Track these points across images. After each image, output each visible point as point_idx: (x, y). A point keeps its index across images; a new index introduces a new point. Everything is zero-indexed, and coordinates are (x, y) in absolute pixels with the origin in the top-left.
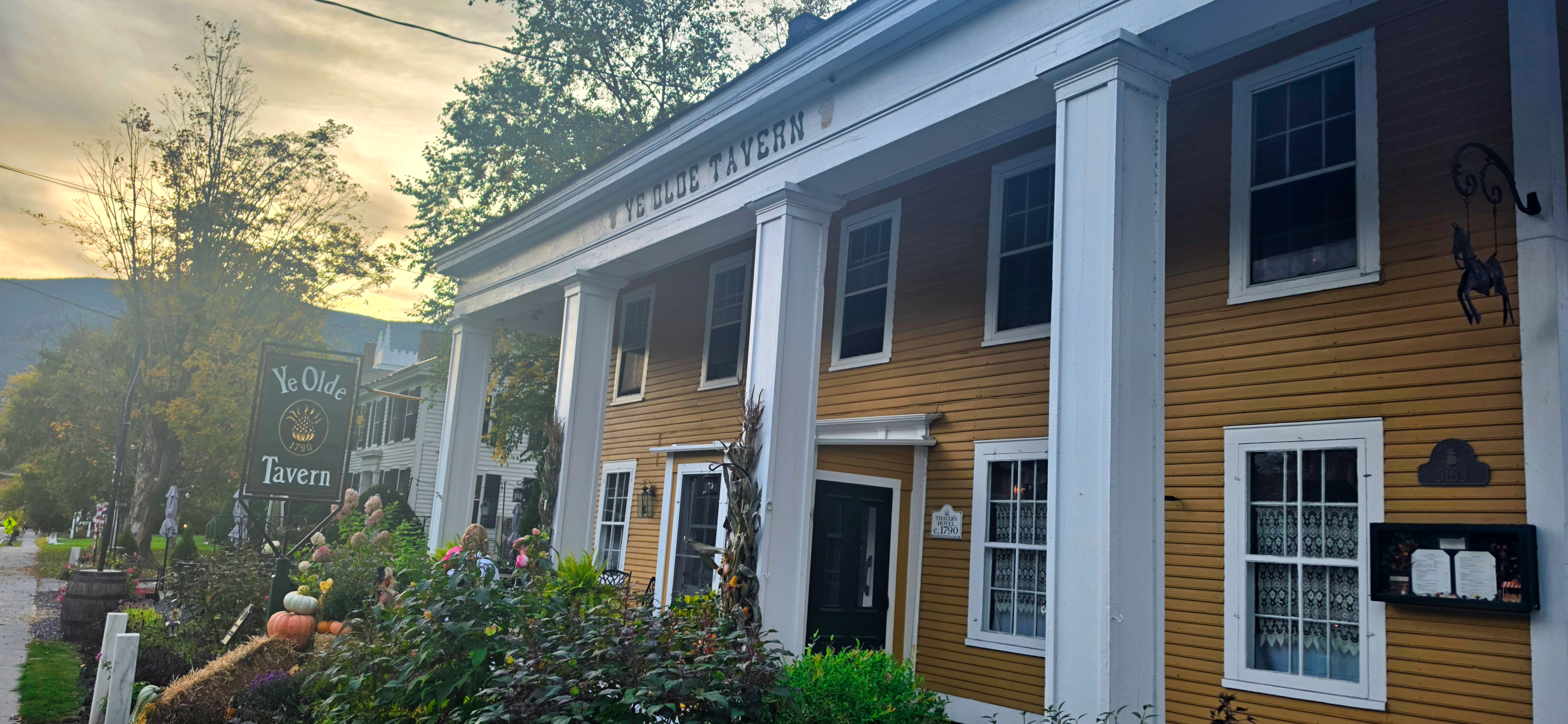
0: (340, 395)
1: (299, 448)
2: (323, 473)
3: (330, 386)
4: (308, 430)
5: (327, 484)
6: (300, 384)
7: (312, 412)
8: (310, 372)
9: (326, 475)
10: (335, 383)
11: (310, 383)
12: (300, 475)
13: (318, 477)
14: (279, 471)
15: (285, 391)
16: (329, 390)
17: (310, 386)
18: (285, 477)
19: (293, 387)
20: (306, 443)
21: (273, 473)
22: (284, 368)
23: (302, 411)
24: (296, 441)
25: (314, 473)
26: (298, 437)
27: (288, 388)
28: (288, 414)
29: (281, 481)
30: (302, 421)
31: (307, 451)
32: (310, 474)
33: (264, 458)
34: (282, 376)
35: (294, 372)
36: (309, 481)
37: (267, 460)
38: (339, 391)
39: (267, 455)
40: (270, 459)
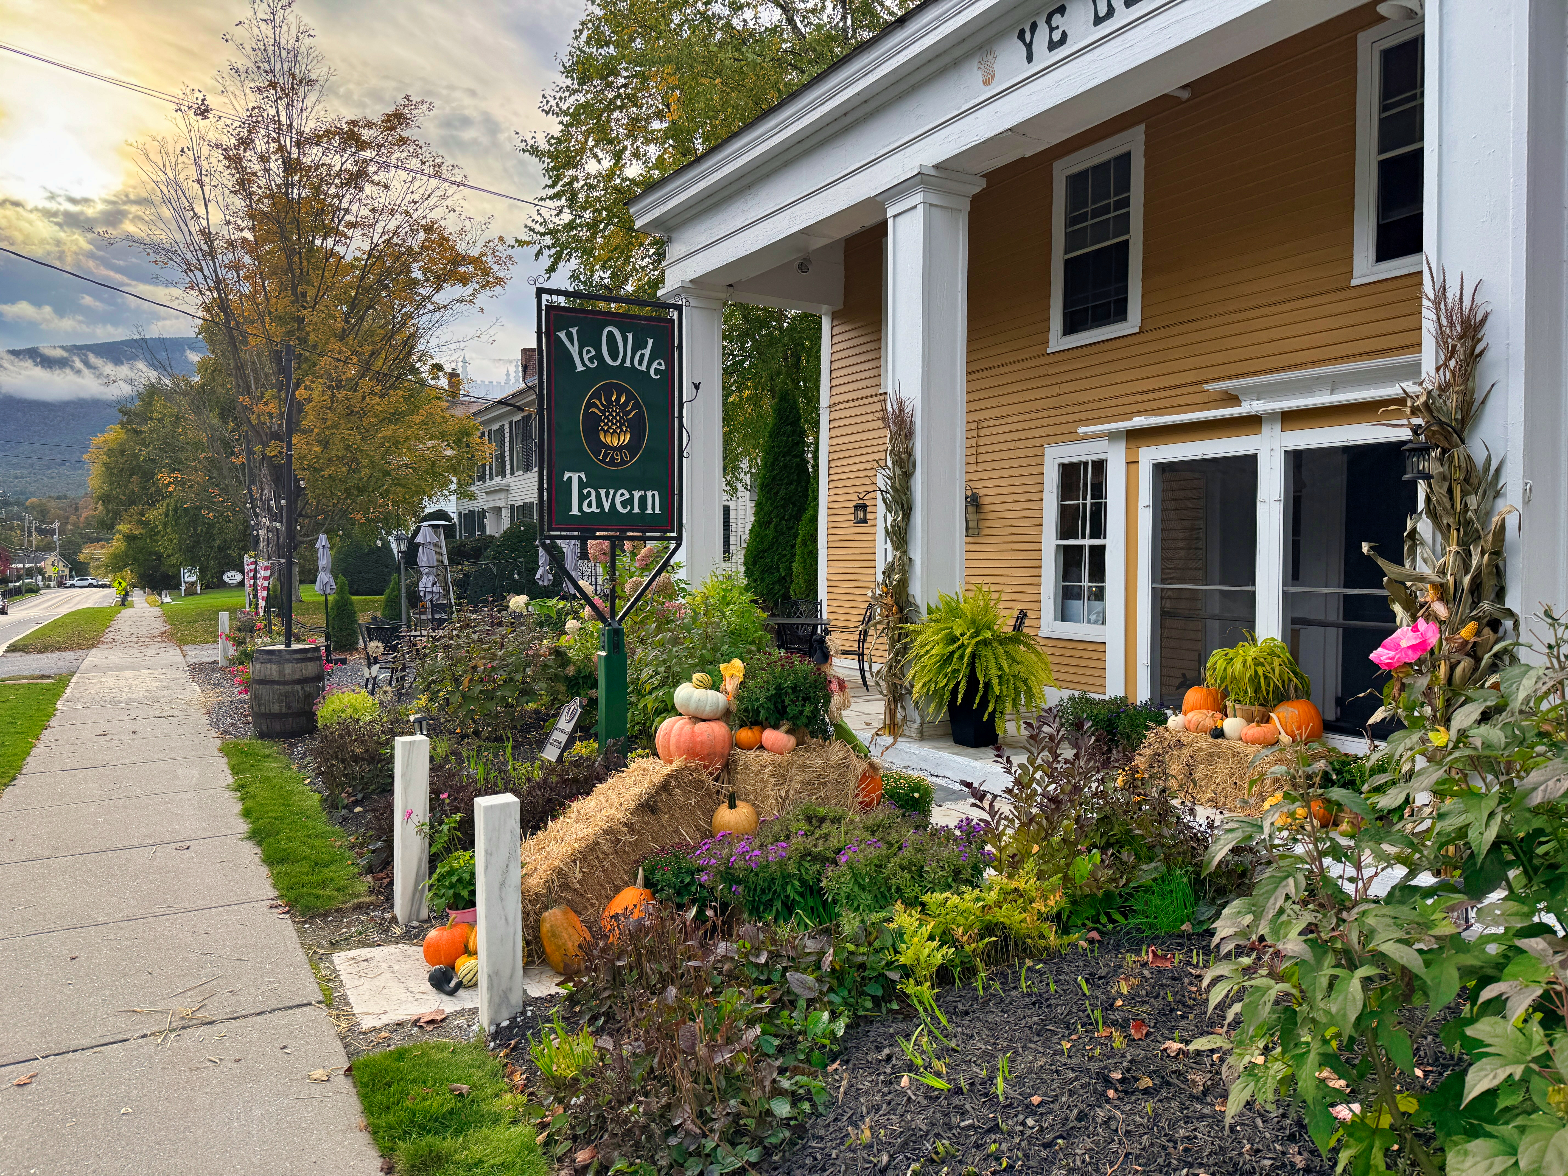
0: (657, 371)
1: (612, 458)
2: (649, 494)
3: (642, 356)
4: (620, 427)
5: (657, 511)
6: (599, 356)
7: (622, 400)
8: (610, 334)
9: (653, 496)
10: (647, 352)
11: (614, 355)
12: (618, 500)
13: (643, 500)
14: (589, 493)
15: (580, 368)
16: (640, 364)
17: (614, 359)
18: (599, 504)
19: (591, 360)
20: (619, 449)
21: (582, 498)
22: (574, 331)
23: (608, 400)
24: (607, 447)
25: (637, 494)
26: (609, 440)
27: (584, 364)
28: (590, 405)
29: (594, 509)
30: (611, 414)
31: (623, 462)
32: (632, 496)
33: (567, 475)
34: (573, 344)
35: (589, 339)
36: (632, 508)
37: (570, 478)
38: (655, 365)
39: (569, 471)
40: (575, 477)
